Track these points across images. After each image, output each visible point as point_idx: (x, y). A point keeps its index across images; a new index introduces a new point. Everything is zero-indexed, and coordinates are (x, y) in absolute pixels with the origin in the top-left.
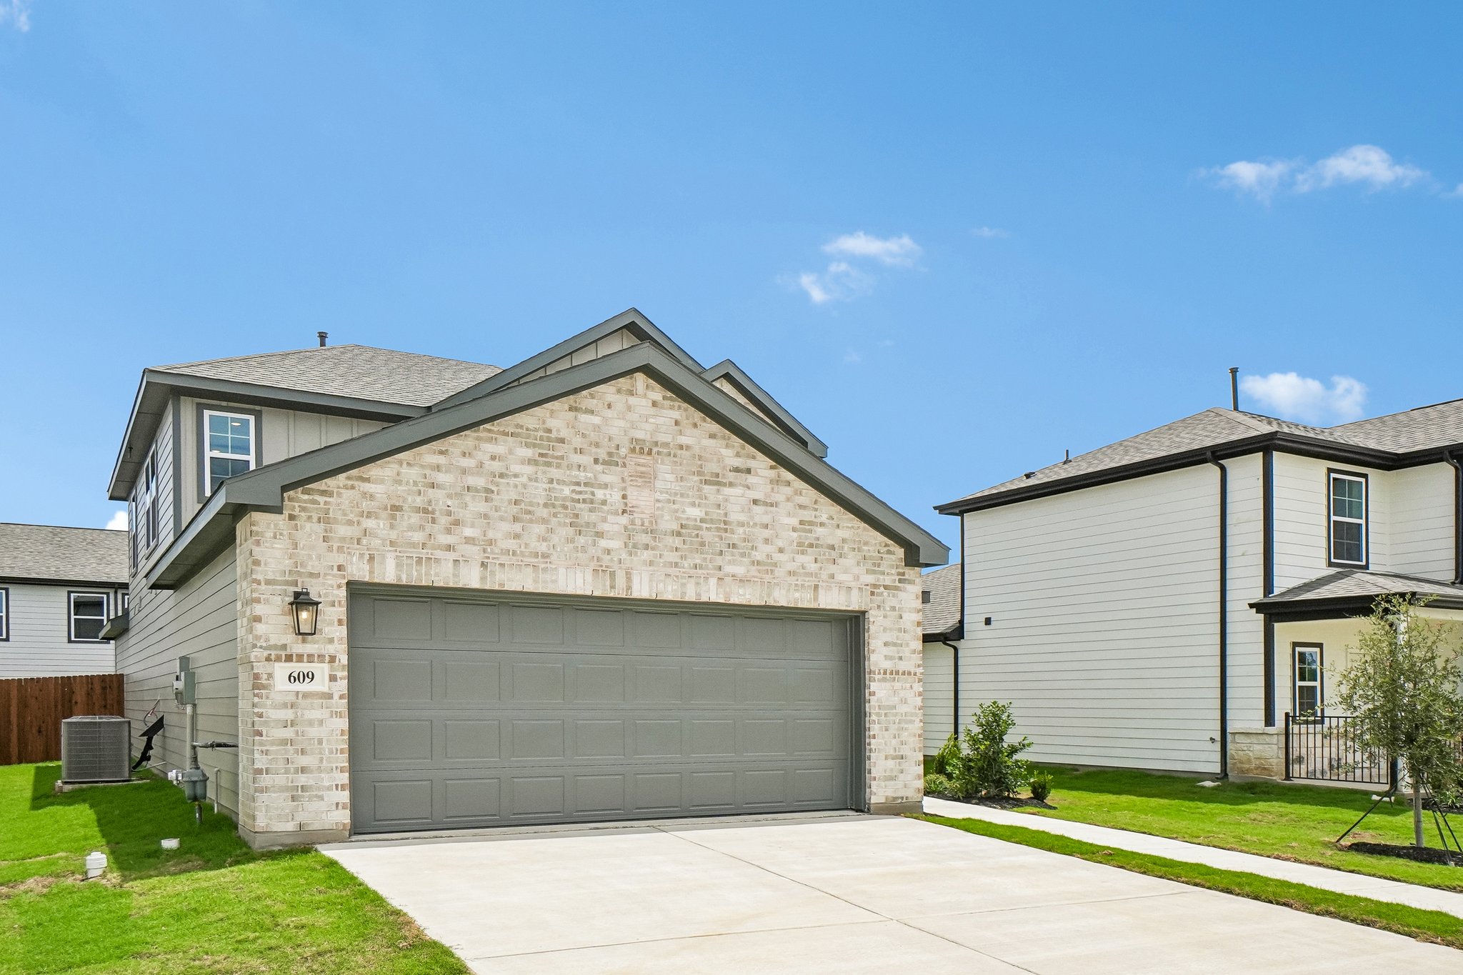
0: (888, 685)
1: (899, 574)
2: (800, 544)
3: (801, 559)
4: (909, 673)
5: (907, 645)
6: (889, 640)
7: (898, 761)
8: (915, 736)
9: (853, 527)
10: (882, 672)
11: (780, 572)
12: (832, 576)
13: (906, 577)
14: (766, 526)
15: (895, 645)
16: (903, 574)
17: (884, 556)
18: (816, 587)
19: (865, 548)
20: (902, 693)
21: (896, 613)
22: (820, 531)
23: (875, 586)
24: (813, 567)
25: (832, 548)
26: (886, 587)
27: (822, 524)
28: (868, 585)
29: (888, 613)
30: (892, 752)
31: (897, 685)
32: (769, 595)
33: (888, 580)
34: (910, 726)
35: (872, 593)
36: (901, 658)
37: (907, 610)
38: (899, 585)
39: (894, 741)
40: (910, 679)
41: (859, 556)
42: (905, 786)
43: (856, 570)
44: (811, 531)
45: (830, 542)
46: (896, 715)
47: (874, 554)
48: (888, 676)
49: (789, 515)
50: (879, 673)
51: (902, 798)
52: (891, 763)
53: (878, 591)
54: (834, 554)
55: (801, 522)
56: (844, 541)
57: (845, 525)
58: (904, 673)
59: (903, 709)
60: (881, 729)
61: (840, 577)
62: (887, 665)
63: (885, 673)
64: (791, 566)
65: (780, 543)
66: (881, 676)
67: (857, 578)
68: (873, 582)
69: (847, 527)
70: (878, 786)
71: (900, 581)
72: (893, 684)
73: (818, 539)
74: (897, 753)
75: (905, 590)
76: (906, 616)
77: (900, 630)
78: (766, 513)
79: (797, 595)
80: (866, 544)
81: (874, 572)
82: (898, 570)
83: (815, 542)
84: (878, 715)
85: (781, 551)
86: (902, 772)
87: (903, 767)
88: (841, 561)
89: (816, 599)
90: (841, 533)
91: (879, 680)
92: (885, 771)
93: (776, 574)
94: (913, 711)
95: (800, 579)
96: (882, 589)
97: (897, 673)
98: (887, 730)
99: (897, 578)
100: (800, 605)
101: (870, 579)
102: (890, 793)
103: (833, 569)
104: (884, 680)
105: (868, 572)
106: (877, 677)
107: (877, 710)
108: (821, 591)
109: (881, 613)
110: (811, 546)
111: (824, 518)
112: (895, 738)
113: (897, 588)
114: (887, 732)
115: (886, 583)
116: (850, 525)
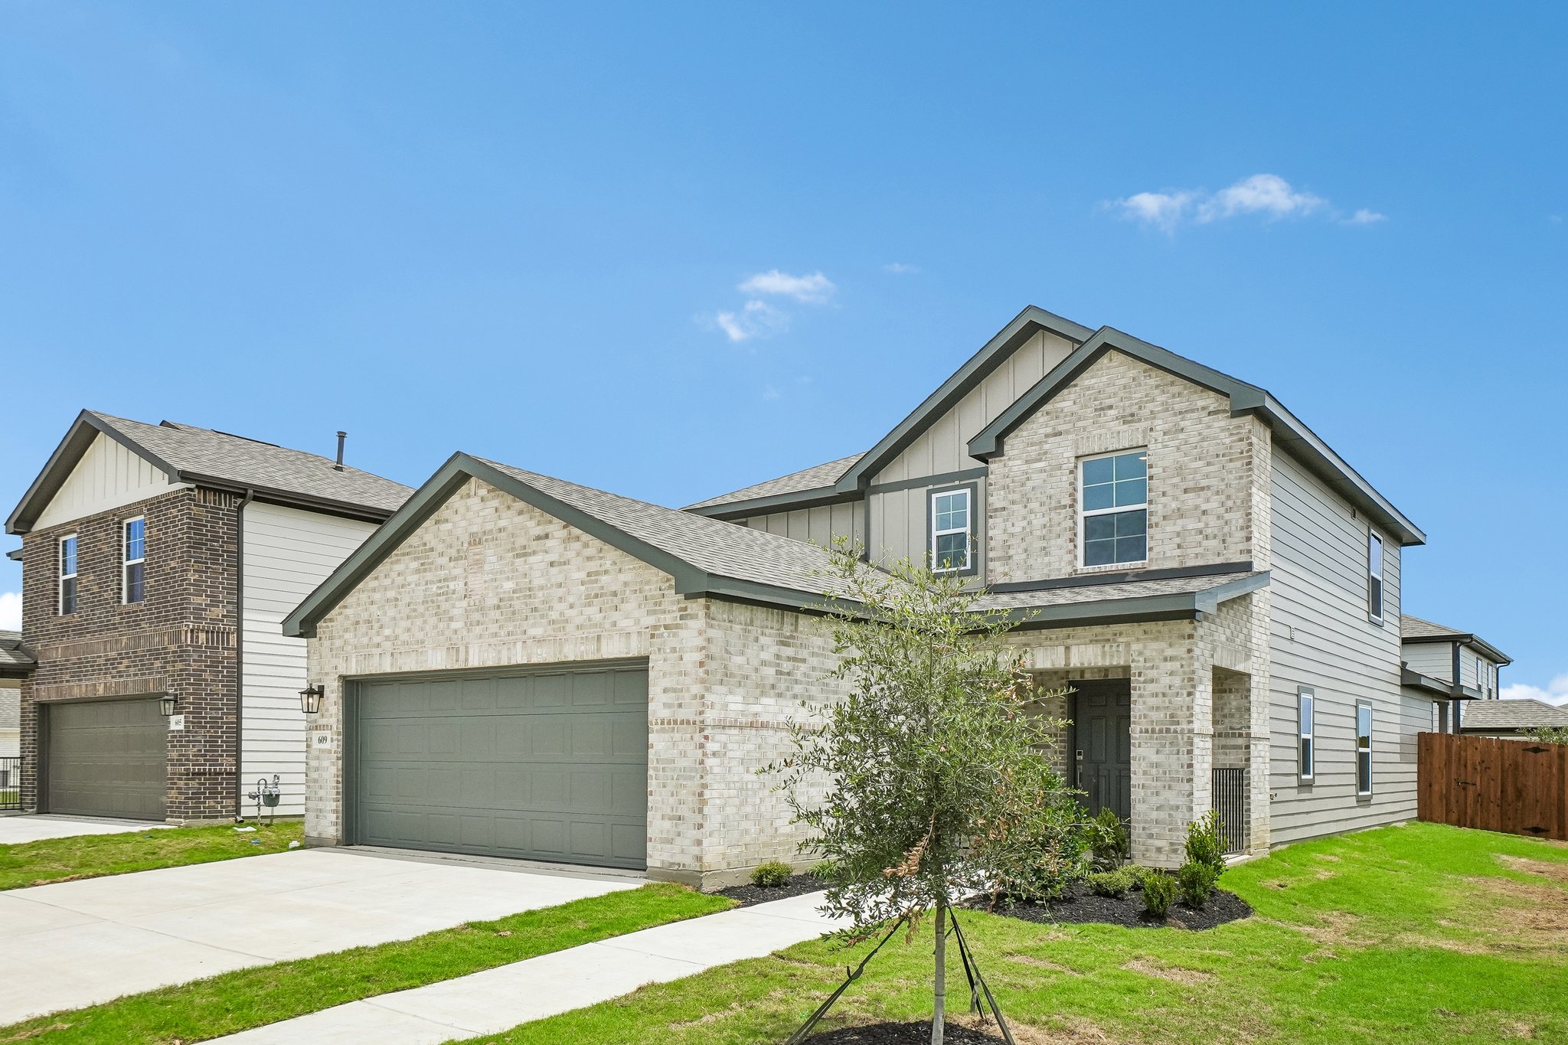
0: (666, 736)
1: (681, 610)
2: (588, 597)
3: (588, 611)
4: (688, 722)
5: (688, 690)
6: (669, 685)
7: (674, 822)
8: (694, 794)
9: (634, 568)
10: (659, 721)
11: (570, 627)
12: (614, 624)
13: (689, 611)
14: (560, 585)
15: (674, 690)
16: (685, 609)
17: (666, 592)
18: (599, 637)
19: (647, 588)
20: (681, 746)
21: (676, 655)
22: (604, 578)
23: (656, 627)
24: (598, 617)
25: (615, 594)
26: (666, 627)
27: (606, 572)
28: (648, 628)
29: (669, 656)
30: (669, 812)
31: (677, 736)
32: (560, 652)
33: (668, 619)
34: (688, 783)
35: (653, 636)
36: (680, 706)
37: (689, 650)
38: (681, 622)
39: (671, 800)
40: (691, 728)
41: (641, 596)
42: (682, 851)
43: (637, 614)
44: (596, 581)
45: (613, 589)
46: (674, 769)
47: (655, 593)
48: (666, 726)
49: (579, 570)
50: (657, 724)
51: (679, 865)
52: (667, 824)
53: (658, 632)
54: (616, 600)
55: (589, 575)
56: (626, 584)
57: (627, 567)
58: (682, 723)
59: (682, 763)
60: (658, 785)
61: (623, 623)
62: (665, 714)
63: (662, 723)
64: (579, 620)
65: (571, 599)
66: (659, 727)
67: (637, 621)
68: (654, 623)
69: (630, 569)
70: (654, 848)
71: (682, 618)
72: (672, 735)
73: (602, 588)
74: (674, 813)
75: (687, 627)
76: (686, 657)
77: (680, 673)
78: (560, 572)
79: (583, 648)
80: (648, 583)
81: (655, 612)
82: (680, 606)
83: (599, 592)
84: (656, 769)
85: (571, 607)
86: (679, 835)
87: (680, 828)
88: (622, 606)
89: (599, 650)
90: (622, 577)
91: (657, 732)
92: (662, 832)
93: (567, 630)
94: (693, 765)
95: (586, 631)
96: (662, 629)
97: (675, 722)
98: (664, 786)
99: (678, 614)
100: (585, 658)
101: (650, 621)
102: (667, 857)
103: (615, 616)
104: (663, 731)
105: (649, 613)
106: (655, 727)
107: (655, 764)
108: (603, 641)
109: (661, 656)
110: (596, 596)
111: (608, 565)
112: (672, 795)
113: (677, 626)
114: (664, 789)
115: (668, 622)
116: (632, 567)
